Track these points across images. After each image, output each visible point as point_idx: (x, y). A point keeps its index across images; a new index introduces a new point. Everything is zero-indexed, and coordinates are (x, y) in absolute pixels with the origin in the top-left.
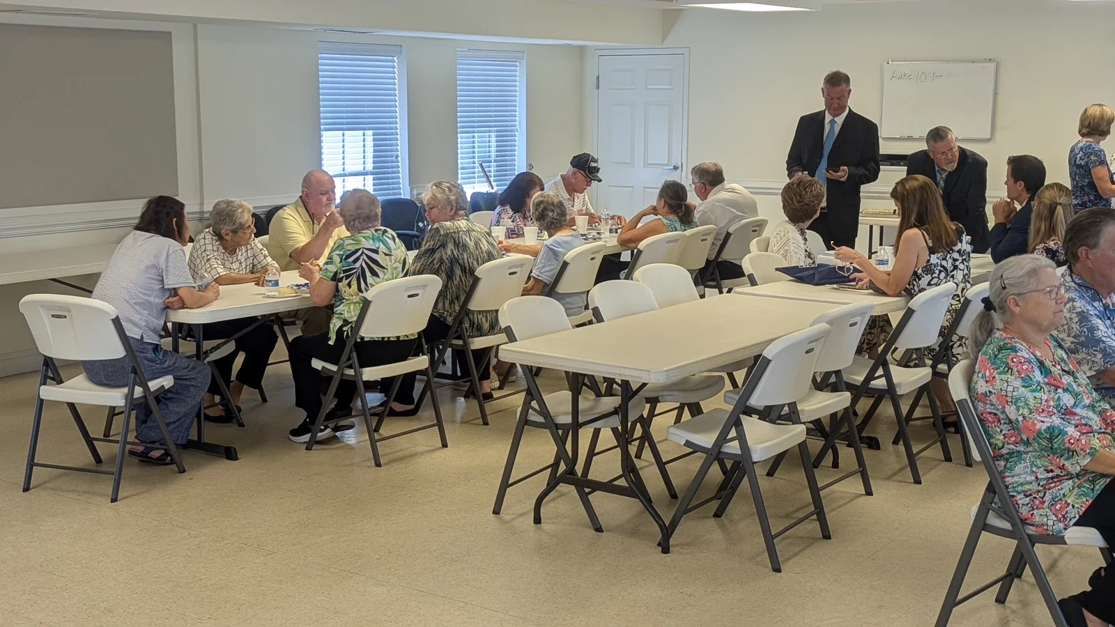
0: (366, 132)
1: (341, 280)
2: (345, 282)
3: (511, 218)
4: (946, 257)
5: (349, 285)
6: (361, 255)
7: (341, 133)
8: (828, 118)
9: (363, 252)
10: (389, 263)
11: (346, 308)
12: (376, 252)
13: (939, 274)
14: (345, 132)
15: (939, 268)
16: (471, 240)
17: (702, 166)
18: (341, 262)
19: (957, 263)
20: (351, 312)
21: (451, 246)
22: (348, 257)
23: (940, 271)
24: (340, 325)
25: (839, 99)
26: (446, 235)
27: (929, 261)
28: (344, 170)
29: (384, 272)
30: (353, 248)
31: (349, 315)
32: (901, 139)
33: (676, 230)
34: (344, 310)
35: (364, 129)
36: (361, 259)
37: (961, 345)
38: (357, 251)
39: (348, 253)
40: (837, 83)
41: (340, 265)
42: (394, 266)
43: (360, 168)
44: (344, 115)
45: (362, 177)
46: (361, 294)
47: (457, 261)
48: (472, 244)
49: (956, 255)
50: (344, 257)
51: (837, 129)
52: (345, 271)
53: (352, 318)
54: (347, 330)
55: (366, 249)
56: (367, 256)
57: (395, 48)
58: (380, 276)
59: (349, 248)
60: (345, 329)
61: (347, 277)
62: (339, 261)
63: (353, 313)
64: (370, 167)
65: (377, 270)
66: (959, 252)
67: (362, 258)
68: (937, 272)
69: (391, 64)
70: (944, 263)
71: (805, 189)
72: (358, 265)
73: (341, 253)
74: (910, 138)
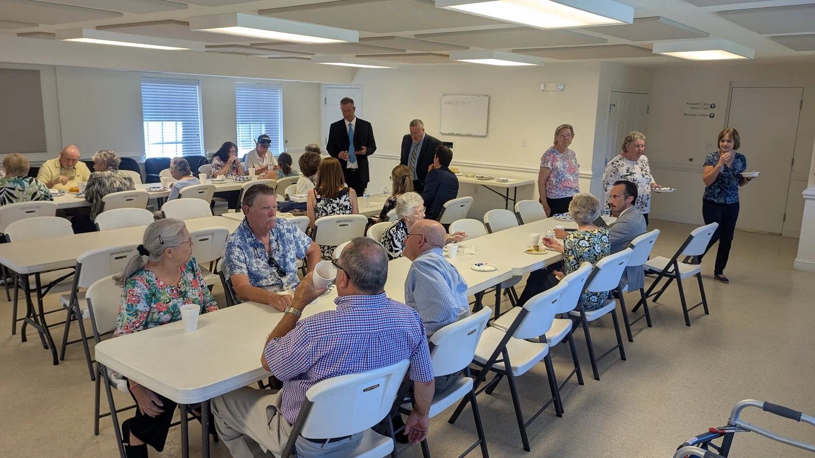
0: (178, 122)
4: (327, 205)
6: (4, 191)
7: (161, 122)
8: (347, 123)
9: (5, 190)
10: (21, 196)
12: (14, 189)
13: (322, 214)
14: (164, 122)
15: (322, 210)
16: (108, 181)
17: (310, 146)
19: (335, 210)
21: (97, 184)
23: (322, 212)
25: (348, 111)
26: (95, 179)
27: (316, 206)
28: (163, 141)
32: (449, 134)
33: (282, 177)
35: (177, 121)
37: (328, 252)
38: (2, 189)
40: (347, 103)
42: (25, 197)
43: (174, 140)
44: (163, 114)
45: (176, 144)
47: (99, 192)
48: (109, 184)
49: (335, 206)
51: (353, 128)
55: (8, 188)
56: (7, 192)
57: (196, 82)
58: (14, 202)
64: (180, 139)
65: (12, 199)
66: (338, 204)
67: (4, 193)
68: (321, 212)
69: (194, 89)
70: (325, 208)
71: (309, 159)
72: (1, 196)
74: (452, 134)
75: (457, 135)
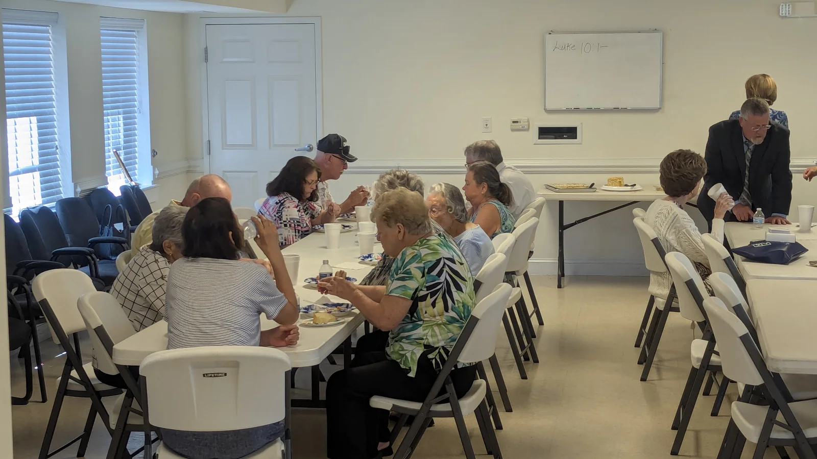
0: (32, 118)
1: (424, 298)
2: (430, 300)
3: (297, 207)
5: (434, 305)
7: (13, 120)
9: (444, 263)
11: (429, 332)
12: (453, 261)
14: (17, 119)
18: (423, 276)
20: (436, 336)
22: (431, 269)
24: (421, 352)
28: (17, 166)
29: (465, 285)
30: (433, 259)
31: (435, 339)
32: (568, 111)
34: (426, 335)
35: (30, 115)
36: (445, 272)
38: (439, 261)
39: (430, 265)
41: (422, 280)
44: (14, 98)
45: (32, 174)
46: (446, 314)
50: (426, 270)
52: (428, 288)
53: (438, 343)
54: (435, 358)
55: (446, 258)
56: (449, 267)
57: (48, 17)
58: (464, 290)
59: (429, 258)
60: (430, 356)
61: (432, 295)
62: (421, 275)
63: (440, 337)
64: (36, 161)
65: (460, 284)
72: (442, 279)
73: (422, 265)
74: (577, 110)
75: (589, 110)
